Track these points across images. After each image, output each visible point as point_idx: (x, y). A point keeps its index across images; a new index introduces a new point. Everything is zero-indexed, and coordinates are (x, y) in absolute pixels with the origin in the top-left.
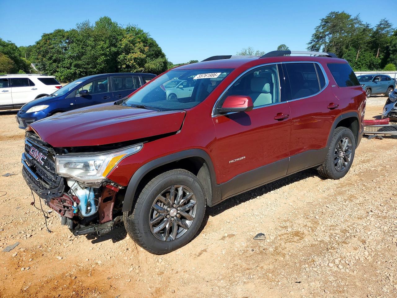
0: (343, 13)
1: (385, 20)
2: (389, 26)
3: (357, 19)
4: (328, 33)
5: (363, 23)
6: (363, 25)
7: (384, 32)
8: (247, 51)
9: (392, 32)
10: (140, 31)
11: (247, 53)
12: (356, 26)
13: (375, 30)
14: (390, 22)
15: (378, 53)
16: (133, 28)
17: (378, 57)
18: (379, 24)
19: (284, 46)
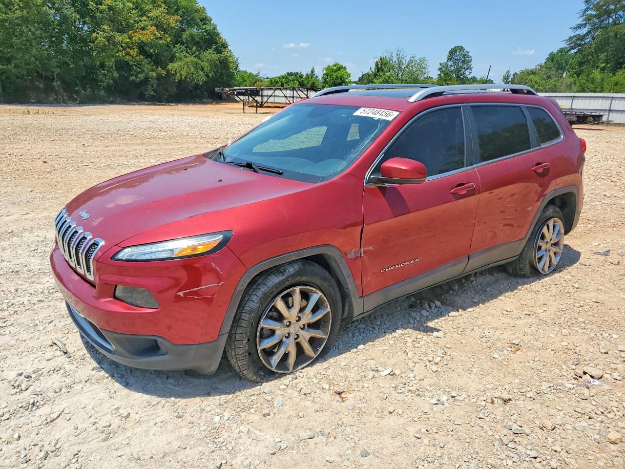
8: (395, 55)
11: (395, 59)
19: (461, 48)
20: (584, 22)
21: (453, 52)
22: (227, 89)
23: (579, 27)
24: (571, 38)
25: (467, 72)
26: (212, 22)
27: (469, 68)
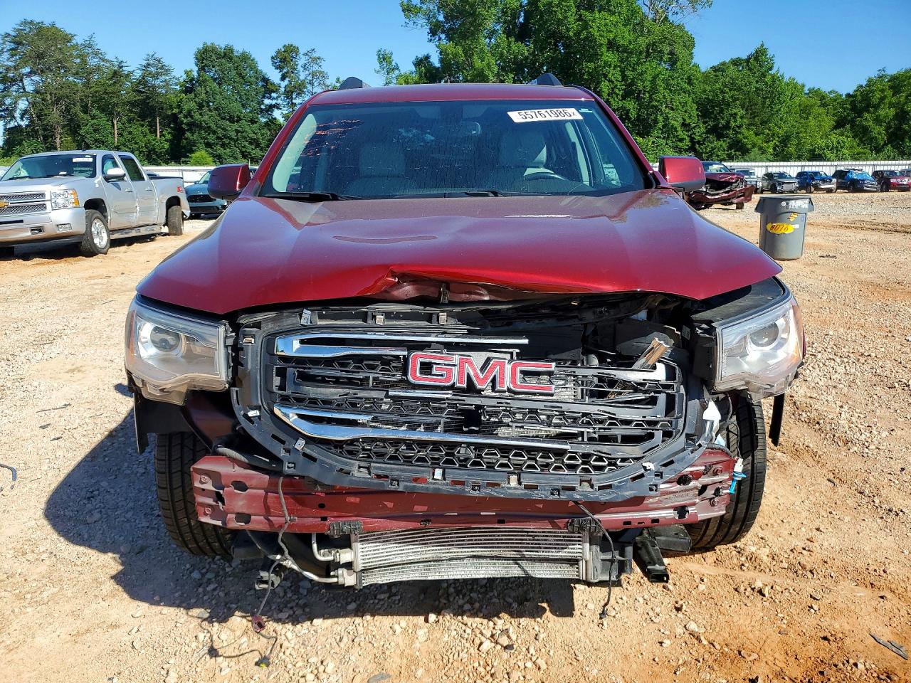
0: (53, 26)
1: (155, 56)
2: (167, 70)
3: (90, 46)
4: (28, 70)
6: (107, 61)
7: (158, 82)
9: (176, 84)
12: (93, 62)
13: (138, 74)
14: (166, 61)
15: (158, 129)
17: (160, 136)
18: (144, 63)
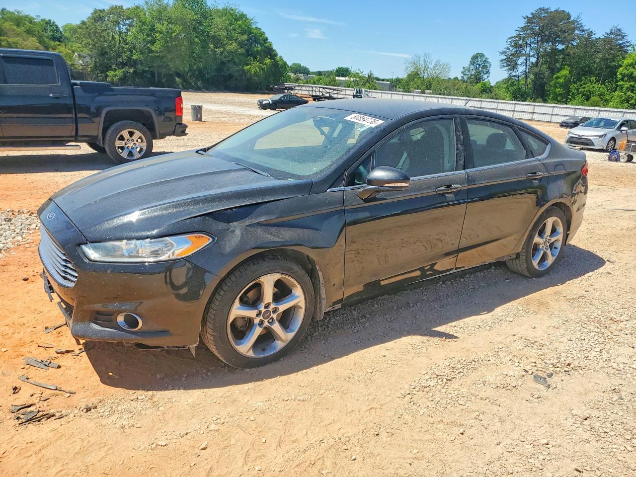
5: (586, 28)
8: (422, 59)
10: (243, 16)
16: (232, 10)
19: (482, 55)
20: (505, 50)
21: (475, 57)
22: (276, 87)
23: (504, 52)
24: (502, 60)
25: (485, 76)
26: (269, 41)
27: (488, 72)
